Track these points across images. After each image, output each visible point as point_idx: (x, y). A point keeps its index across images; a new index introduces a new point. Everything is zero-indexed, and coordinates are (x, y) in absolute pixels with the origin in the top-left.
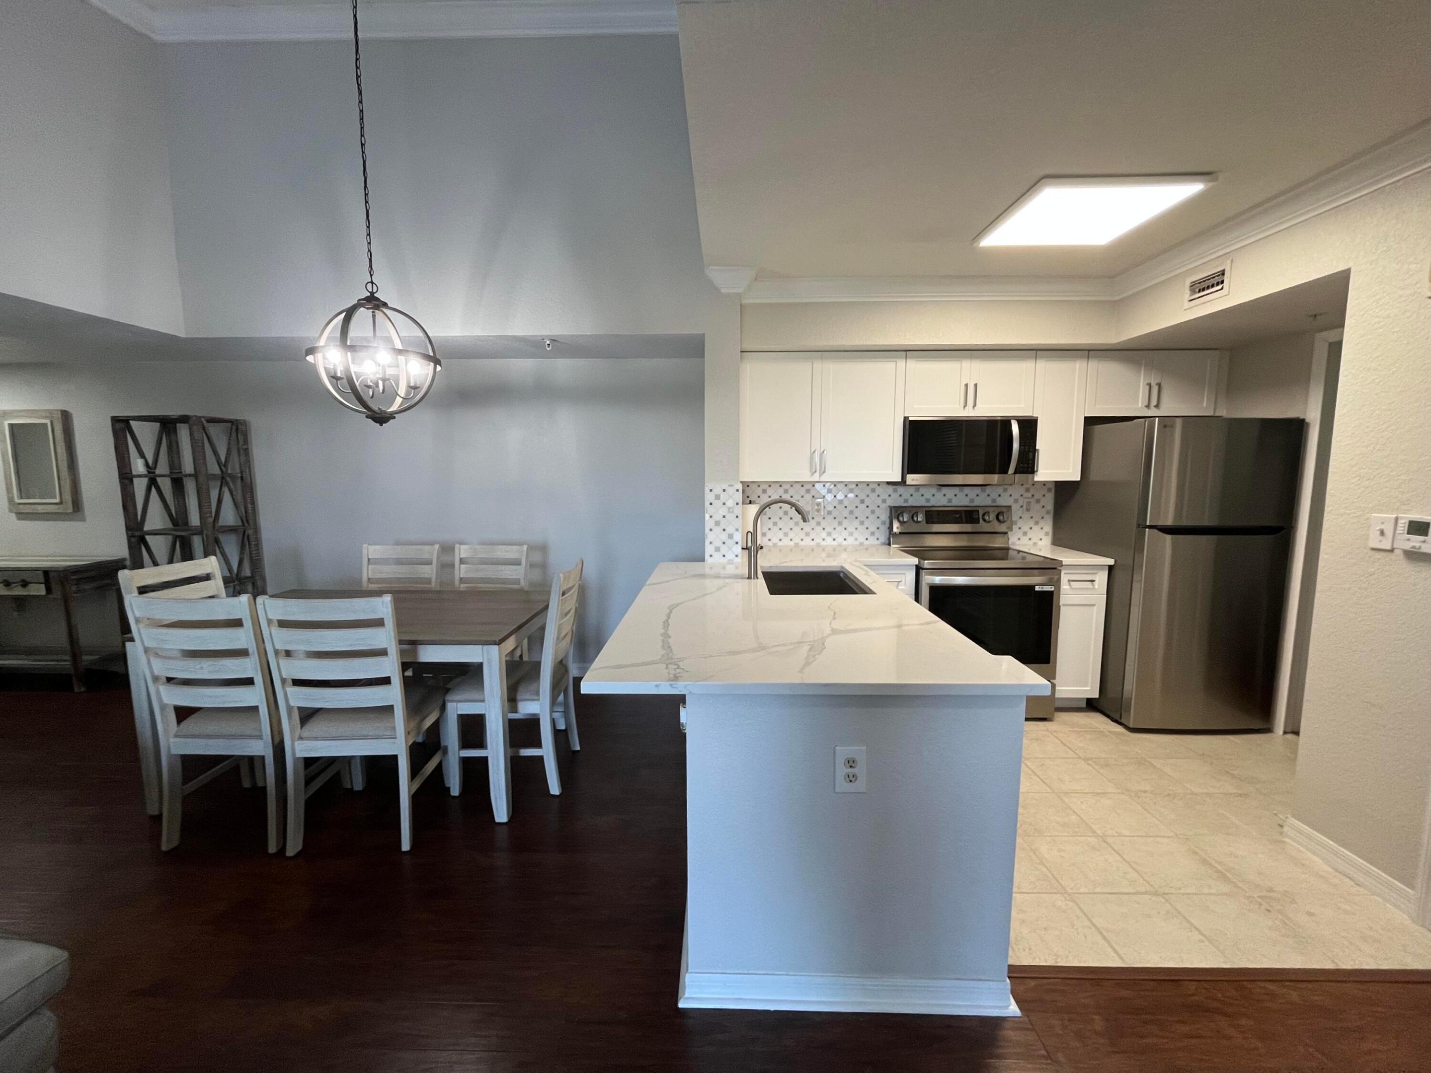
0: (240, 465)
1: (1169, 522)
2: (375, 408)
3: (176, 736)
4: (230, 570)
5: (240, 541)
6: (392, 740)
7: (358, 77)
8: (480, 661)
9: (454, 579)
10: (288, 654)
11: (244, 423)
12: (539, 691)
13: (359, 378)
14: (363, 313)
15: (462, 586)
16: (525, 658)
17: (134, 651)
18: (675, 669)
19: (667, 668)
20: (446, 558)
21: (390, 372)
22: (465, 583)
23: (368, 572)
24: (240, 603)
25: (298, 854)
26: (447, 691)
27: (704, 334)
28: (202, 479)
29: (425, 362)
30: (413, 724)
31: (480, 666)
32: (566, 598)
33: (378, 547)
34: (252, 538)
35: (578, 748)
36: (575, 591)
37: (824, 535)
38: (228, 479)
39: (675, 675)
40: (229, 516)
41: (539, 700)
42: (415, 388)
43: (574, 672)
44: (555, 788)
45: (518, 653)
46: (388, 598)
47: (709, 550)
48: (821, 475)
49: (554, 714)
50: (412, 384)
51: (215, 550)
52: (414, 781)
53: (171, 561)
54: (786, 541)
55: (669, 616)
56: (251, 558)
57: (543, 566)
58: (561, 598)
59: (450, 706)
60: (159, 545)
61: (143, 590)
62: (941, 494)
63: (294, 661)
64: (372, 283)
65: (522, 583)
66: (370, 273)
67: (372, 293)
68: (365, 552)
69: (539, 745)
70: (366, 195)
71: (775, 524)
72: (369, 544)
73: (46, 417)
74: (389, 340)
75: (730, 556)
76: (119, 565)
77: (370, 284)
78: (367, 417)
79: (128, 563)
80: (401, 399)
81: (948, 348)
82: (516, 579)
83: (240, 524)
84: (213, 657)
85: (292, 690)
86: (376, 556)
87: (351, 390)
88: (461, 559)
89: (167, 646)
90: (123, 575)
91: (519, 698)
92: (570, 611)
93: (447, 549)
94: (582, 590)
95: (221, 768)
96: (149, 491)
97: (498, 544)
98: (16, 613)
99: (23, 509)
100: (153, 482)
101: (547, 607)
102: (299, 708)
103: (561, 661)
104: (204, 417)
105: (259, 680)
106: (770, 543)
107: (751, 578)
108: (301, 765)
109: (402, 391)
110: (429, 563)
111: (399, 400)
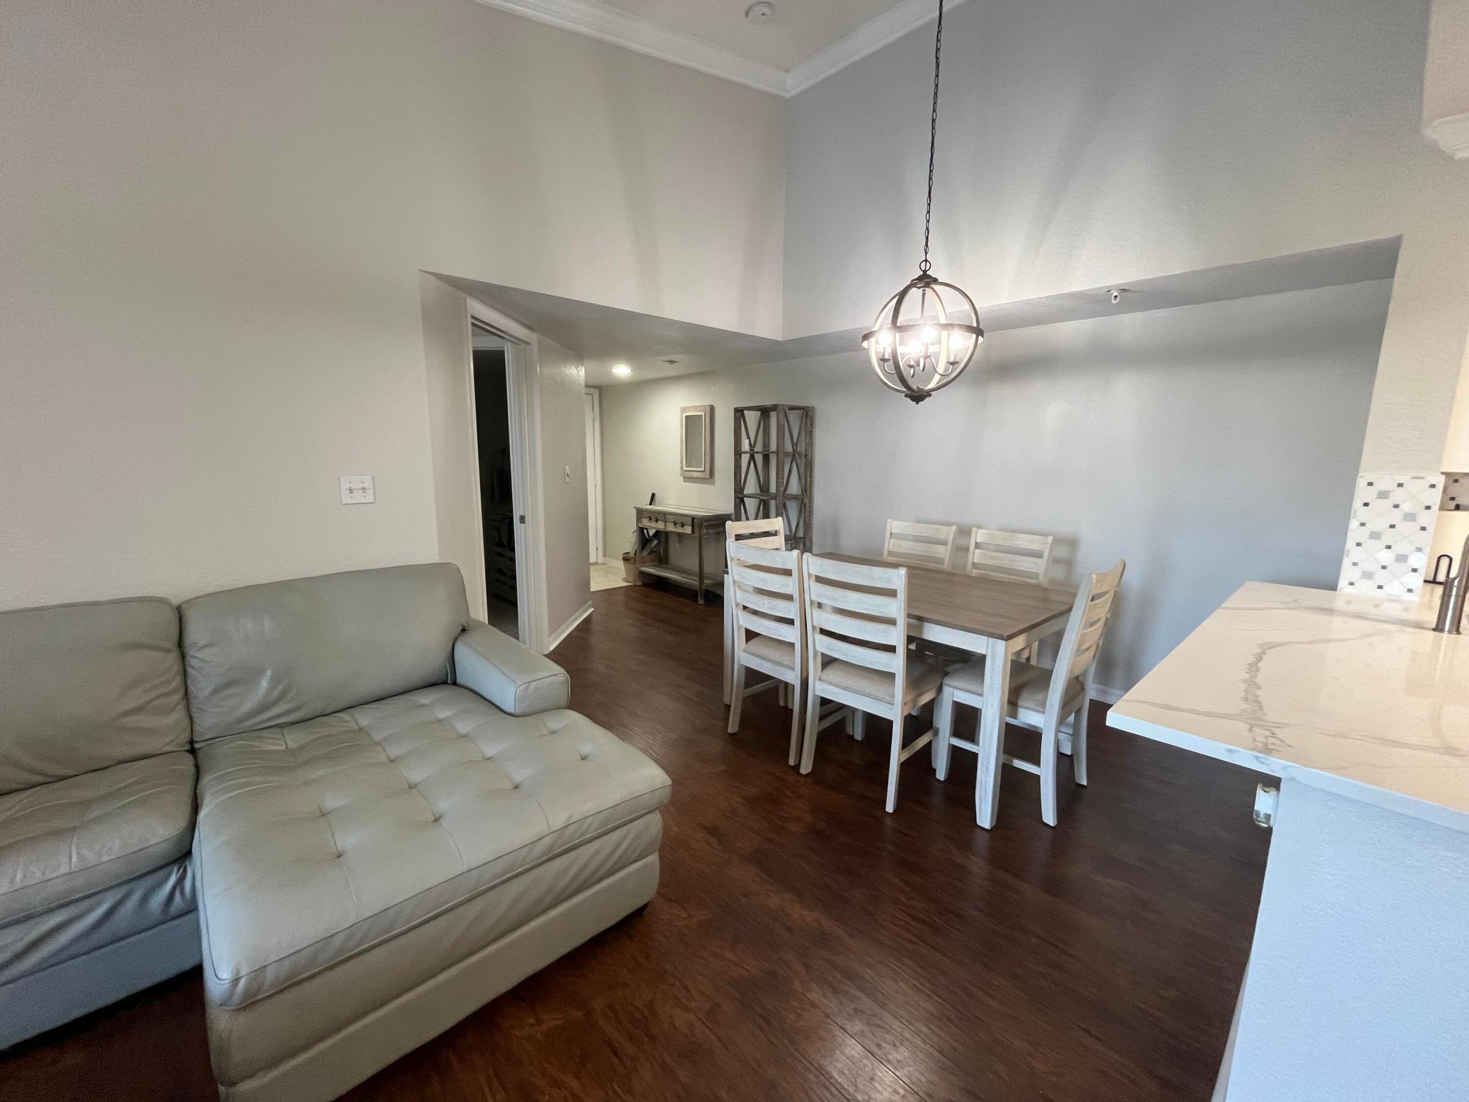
0: (806, 444)
2: (914, 387)
3: (744, 651)
4: (790, 531)
5: (799, 507)
6: (889, 705)
7: (938, 50)
8: (984, 652)
9: (967, 562)
10: (820, 605)
11: (813, 409)
12: (1045, 703)
13: (904, 357)
14: (915, 293)
15: (975, 571)
16: (1033, 662)
17: (728, 580)
18: (1267, 737)
19: (1250, 730)
20: (962, 541)
21: (932, 349)
22: (977, 569)
23: (890, 545)
24: (792, 555)
25: (807, 775)
26: (946, 674)
27: (1401, 236)
28: (781, 455)
29: (967, 334)
30: (910, 697)
31: (983, 658)
32: (1096, 604)
33: (901, 523)
34: (807, 505)
35: (1085, 783)
36: (1109, 597)
38: (797, 456)
39: (1266, 745)
40: (794, 488)
41: (1044, 713)
42: (953, 364)
43: (1092, 692)
44: (1049, 816)
45: (1025, 655)
46: (903, 571)
47: (1347, 573)
49: (1060, 734)
50: (952, 360)
51: (782, 513)
52: (904, 750)
53: (756, 518)
55: (1259, 659)
56: (805, 522)
57: (1069, 563)
58: (1089, 603)
59: (947, 690)
60: (751, 504)
61: (739, 537)
63: (823, 613)
64: (926, 261)
65: (1041, 578)
66: (925, 251)
67: (925, 271)
68: (889, 526)
69: (1037, 762)
70: (931, 171)
72: (893, 520)
73: (703, 410)
74: (935, 317)
75: (1393, 588)
76: (727, 517)
77: (924, 263)
78: (906, 396)
79: (733, 517)
80: (940, 376)
82: (1035, 573)
83: (800, 493)
84: (771, 596)
85: (819, 637)
86: (898, 532)
87: (896, 370)
88: (976, 544)
89: (746, 582)
90: (729, 524)
91: (1020, 703)
92: (1098, 620)
93: (964, 532)
94: (1118, 599)
95: (765, 686)
96: (749, 464)
98: (677, 544)
99: (688, 475)
100: (752, 458)
101: (1069, 610)
102: (823, 654)
103: (1077, 677)
104: (787, 405)
105: (797, 622)
107: (1442, 630)
108: (818, 702)
109: (941, 369)
110: (944, 543)
111: (937, 377)
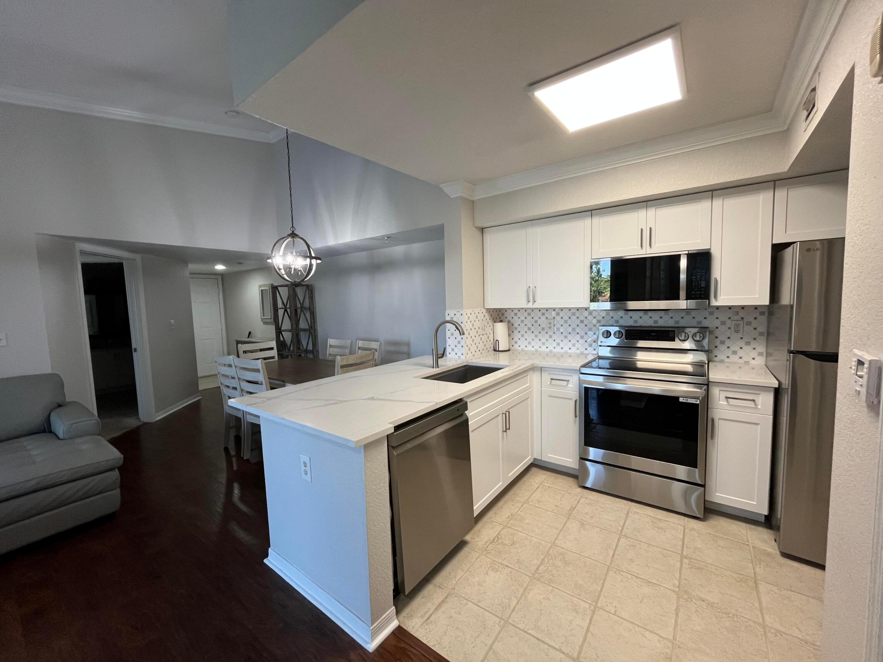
0: (309, 303)
1: (813, 348)
4: (302, 347)
5: (308, 335)
10: (242, 380)
11: (312, 285)
23: (330, 351)
27: (444, 223)
28: (293, 309)
32: (350, 369)
33: (334, 340)
34: (313, 334)
37: (555, 344)
38: (303, 309)
40: (304, 325)
48: (533, 304)
54: (530, 348)
56: (312, 342)
58: (341, 369)
60: (287, 335)
62: (628, 317)
67: (293, 232)
68: (329, 342)
71: (523, 336)
72: (331, 339)
73: (267, 287)
75: (459, 354)
77: (292, 227)
81: (631, 202)
83: (308, 328)
84: (229, 378)
86: (333, 344)
88: (359, 347)
89: (221, 372)
96: (284, 314)
97: (373, 341)
99: (264, 321)
100: (286, 311)
105: (238, 389)
106: (520, 349)
110: (348, 348)
